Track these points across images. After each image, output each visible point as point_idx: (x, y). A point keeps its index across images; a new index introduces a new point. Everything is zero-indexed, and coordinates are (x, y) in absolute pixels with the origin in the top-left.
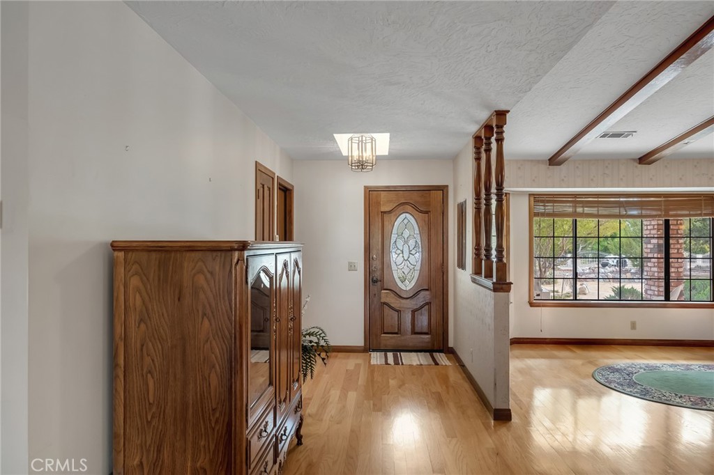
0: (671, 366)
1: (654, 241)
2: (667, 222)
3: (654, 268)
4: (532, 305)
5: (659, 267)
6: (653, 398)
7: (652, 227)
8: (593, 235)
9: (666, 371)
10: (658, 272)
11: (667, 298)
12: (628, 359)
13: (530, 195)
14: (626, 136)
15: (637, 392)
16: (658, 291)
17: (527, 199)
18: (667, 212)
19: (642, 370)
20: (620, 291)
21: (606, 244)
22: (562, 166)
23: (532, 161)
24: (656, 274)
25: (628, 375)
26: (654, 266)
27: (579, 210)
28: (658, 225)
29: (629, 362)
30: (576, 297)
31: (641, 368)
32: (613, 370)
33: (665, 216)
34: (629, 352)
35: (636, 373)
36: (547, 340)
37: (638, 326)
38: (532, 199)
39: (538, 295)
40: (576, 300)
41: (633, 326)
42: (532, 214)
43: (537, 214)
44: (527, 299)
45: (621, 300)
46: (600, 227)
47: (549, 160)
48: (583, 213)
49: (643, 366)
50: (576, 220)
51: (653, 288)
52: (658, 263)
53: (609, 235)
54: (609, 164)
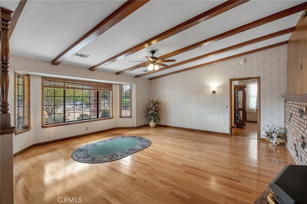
0: (100, 142)
1: (93, 98)
2: (98, 92)
3: (93, 107)
4: (43, 127)
5: (94, 106)
6: (96, 161)
7: (93, 93)
8: (72, 96)
9: (99, 145)
10: (94, 108)
11: (98, 117)
12: (86, 142)
13: (42, 77)
14: (85, 57)
15: (90, 160)
16: (94, 114)
17: (40, 79)
18: (98, 88)
19: (91, 147)
20: (82, 115)
21: (77, 99)
22: (58, 65)
23: (42, 61)
24: (93, 109)
25: (86, 151)
26: (93, 106)
27: (66, 85)
28: (94, 93)
29: (86, 144)
30: (65, 121)
31: (91, 146)
32: (80, 150)
33: (97, 90)
34: (85, 139)
35: (89, 149)
36: (51, 142)
37: (88, 128)
38: (43, 79)
39: (47, 122)
40: (65, 122)
41: (87, 129)
42: (43, 86)
43: (46, 86)
44: (41, 125)
45: (83, 119)
46: (75, 93)
47: (52, 62)
48: (68, 87)
49: (91, 145)
50: (65, 90)
51: (92, 113)
52: (94, 105)
53: (78, 96)
54: (78, 68)
